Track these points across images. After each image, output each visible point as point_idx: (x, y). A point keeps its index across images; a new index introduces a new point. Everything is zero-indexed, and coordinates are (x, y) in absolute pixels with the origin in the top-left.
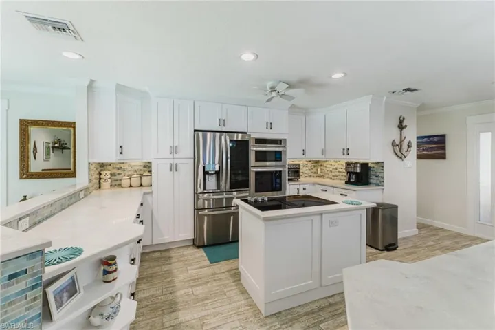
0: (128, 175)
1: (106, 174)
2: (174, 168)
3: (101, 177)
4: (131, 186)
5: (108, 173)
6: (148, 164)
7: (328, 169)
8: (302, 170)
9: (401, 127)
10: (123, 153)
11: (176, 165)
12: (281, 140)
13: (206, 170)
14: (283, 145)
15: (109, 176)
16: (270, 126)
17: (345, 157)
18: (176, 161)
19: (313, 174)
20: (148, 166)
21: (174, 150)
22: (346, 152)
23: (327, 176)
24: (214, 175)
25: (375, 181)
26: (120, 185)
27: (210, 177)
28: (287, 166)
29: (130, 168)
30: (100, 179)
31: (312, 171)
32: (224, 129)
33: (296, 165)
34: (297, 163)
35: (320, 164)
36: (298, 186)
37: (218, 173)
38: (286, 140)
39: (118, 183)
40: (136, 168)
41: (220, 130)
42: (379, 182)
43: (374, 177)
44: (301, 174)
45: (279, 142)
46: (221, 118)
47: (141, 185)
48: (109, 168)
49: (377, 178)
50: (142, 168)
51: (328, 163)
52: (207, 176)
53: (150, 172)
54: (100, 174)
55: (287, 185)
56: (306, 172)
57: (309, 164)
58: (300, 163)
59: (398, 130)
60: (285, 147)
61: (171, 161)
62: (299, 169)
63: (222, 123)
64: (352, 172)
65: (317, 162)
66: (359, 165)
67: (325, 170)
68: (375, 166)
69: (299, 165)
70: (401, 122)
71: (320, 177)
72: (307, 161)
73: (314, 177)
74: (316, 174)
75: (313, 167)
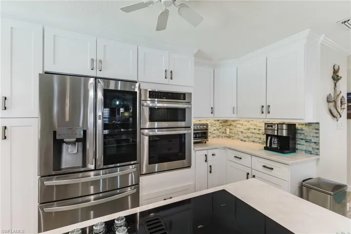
7: (238, 129)
8: (211, 129)
9: (336, 78)
11: (6, 128)
12: (184, 94)
14: (187, 100)
16: (169, 74)
17: (264, 116)
18: (4, 122)
19: (221, 134)
22: (266, 109)
23: (237, 136)
25: (304, 148)
28: (192, 127)
31: (220, 130)
32: (100, 75)
33: (203, 125)
34: (204, 122)
35: (228, 124)
36: (205, 152)
38: (191, 93)
41: (94, 75)
42: (310, 149)
43: (303, 142)
44: (209, 134)
45: (182, 96)
46: (94, 57)
49: (308, 144)
51: (238, 122)
52: (65, 145)
55: (193, 151)
56: (214, 132)
58: (208, 122)
59: (332, 82)
60: (189, 103)
62: (207, 130)
63: (97, 64)
64: (274, 136)
65: (226, 121)
66: (285, 127)
67: (235, 130)
68: (304, 127)
69: (207, 125)
70: (335, 72)
71: (229, 137)
72: (215, 121)
73: (222, 137)
74: (224, 135)
75: (221, 126)
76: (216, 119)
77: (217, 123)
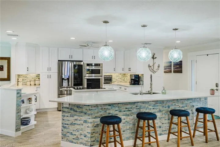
0: (30, 80)
1: (20, 79)
2: (49, 77)
3: (19, 80)
4: (31, 85)
5: (21, 79)
6: (38, 75)
9: (153, 58)
10: (28, 70)
11: (50, 75)
12: (100, 64)
13: (63, 78)
14: (101, 66)
15: (22, 80)
16: (94, 57)
18: (50, 74)
20: (38, 76)
21: (49, 69)
24: (67, 80)
26: (26, 84)
27: (65, 81)
28: (103, 76)
29: (30, 77)
30: (18, 81)
31: (122, 79)
32: (72, 60)
34: (110, 75)
37: (68, 79)
38: (102, 64)
39: (25, 83)
40: (33, 77)
41: (70, 60)
45: (99, 65)
46: (70, 54)
47: (35, 85)
48: (22, 77)
50: (35, 77)
52: (63, 80)
53: (39, 79)
54: (18, 79)
55: (103, 85)
56: (118, 80)
57: (120, 76)
60: (102, 67)
61: (48, 74)
63: (71, 57)
66: (133, 76)
69: (112, 76)
70: (153, 56)
72: (119, 74)
73: (123, 82)
74: (124, 81)
75: (122, 77)
76: (119, 73)
77: (120, 75)
